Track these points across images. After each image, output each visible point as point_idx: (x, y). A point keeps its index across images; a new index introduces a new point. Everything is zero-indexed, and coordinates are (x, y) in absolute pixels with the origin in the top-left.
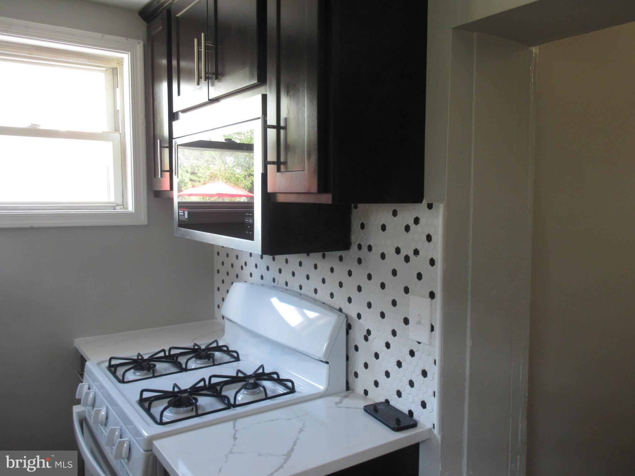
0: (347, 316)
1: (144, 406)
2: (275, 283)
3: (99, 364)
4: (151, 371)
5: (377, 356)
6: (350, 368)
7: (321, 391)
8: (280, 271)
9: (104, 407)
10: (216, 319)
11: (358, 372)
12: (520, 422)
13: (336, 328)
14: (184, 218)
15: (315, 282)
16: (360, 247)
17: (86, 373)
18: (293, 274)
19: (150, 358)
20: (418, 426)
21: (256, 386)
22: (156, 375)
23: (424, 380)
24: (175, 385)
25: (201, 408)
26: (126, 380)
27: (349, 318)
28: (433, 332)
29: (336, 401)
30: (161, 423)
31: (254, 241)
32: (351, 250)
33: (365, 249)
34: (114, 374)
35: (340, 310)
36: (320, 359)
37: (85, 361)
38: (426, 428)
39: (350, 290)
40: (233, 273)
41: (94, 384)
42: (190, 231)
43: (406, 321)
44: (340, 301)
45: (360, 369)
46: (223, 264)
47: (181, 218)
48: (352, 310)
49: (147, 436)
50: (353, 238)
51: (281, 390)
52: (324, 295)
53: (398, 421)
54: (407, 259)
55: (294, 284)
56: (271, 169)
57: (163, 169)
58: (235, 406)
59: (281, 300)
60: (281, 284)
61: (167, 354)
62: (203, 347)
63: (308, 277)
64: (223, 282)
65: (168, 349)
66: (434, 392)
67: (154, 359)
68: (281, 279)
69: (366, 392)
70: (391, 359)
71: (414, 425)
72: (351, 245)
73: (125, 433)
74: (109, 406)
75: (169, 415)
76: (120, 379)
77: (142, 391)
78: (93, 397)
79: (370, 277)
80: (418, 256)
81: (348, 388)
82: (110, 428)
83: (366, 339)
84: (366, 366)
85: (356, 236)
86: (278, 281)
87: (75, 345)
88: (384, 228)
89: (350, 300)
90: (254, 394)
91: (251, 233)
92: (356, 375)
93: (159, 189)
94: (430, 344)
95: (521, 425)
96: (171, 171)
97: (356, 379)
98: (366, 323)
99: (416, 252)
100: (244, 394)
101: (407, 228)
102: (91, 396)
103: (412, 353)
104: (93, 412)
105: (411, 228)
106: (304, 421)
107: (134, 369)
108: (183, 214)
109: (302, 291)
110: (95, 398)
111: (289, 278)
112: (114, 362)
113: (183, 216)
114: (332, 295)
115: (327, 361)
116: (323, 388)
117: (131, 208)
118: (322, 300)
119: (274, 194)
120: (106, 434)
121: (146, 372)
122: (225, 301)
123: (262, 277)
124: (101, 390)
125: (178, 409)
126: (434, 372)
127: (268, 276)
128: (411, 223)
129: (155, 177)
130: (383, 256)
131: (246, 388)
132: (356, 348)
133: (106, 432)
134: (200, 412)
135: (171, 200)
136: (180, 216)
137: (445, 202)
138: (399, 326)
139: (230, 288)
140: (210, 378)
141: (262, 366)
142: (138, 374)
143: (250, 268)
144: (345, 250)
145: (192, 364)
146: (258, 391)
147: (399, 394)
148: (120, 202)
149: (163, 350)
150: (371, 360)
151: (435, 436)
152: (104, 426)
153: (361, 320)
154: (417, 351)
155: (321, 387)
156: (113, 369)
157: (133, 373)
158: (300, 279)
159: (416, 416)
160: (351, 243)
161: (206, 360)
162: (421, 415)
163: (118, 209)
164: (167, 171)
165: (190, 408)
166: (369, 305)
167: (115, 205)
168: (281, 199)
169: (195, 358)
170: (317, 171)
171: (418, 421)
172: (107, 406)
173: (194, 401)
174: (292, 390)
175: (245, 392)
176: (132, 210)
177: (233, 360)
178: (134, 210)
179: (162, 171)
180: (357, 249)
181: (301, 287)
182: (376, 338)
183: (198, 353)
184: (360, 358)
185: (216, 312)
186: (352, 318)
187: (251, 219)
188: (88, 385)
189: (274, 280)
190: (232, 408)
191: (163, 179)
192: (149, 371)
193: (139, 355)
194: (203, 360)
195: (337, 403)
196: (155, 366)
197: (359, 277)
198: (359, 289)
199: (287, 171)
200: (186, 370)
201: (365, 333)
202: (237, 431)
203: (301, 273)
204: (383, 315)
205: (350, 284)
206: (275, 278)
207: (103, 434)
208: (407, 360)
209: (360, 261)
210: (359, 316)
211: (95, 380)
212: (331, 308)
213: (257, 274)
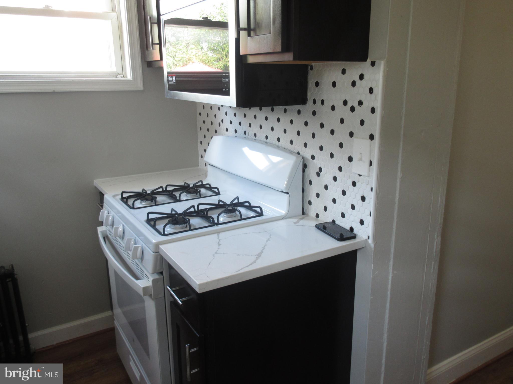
0: (303, 158)
1: (151, 224)
2: (246, 135)
3: (114, 196)
4: (154, 201)
5: (326, 187)
6: (305, 198)
7: (283, 214)
8: (250, 125)
9: (121, 225)
10: (200, 166)
11: (311, 201)
12: (436, 237)
13: (294, 168)
14: (173, 83)
15: (278, 132)
16: (314, 102)
17: (105, 203)
18: (261, 127)
19: (152, 192)
20: (357, 238)
21: (233, 211)
22: (157, 204)
23: (363, 203)
24: (173, 210)
25: (193, 226)
26: (135, 207)
27: (305, 160)
28: (371, 167)
29: (294, 222)
30: (164, 234)
31: (230, 96)
32: (307, 105)
33: (318, 103)
34: (126, 203)
35: (298, 153)
36: (282, 190)
37: (104, 195)
38: (363, 239)
39: (306, 137)
40: (212, 129)
41: (112, 211)
42: (177, 93)
43: (350, 159)
44: (298, 146)
45: (313, 198)
46: (204, 122)
47: (170, 82)
48: (307, 153)
49: (154, 242)
50: (309, 94)
51: (252, 214)
52: (285, 143)
53: (341, 235)
54: (353, 109)
55: (261, 135)
56: (243, 34)
57: (154, 42)
58: (218, 224)
59: (251, 148)
60: (251, 136)
61: (164, 189)
62: (192, 186)
63: (272, 129)
64: (205, 136)
65: (165, 186)
66: (370, 212)
67: (154, 193)
68: (251, 132)
69: (317, 216)
70: (337, 189)
71: (354, 237)
72: (307, 100)
73: (138, 242)
74: (125, 225)
75: (169, 230)
76: (131, 206)
77: (148, 214)
78: (112, 219)
79: (322, 126)
80: (362, 106)
81: (303, 213)
82: (127, 238)
83: (318, 175)
84: (318, 195)
85: (312, 93)
86: (249, 133)
87: (95, 184)
88: (334, 84)
89: (306, 145)
90: (231, 217)
91: (227, 90)
92: (310, 203)
93: (151, 60)
94: (369, 176)
95: (436, 240)
96: (160, 44)
97: (310, 206)
98: (318, 163)
99: (360, 103)
100: (224, 217)
101: (354, 84)
102: (110, 218)
103: (354, 184)
104: (113, 230)
105: (357, 84)
106: (270, 234)
107: (141, 200)
108: (171, 79)
109: (268, 141)
110: (113, 220)
111: (257, 130)
112: (125, 195)
113: (172, 81)
114: (292, 142)
115: (288, 192)
116: (285, 213)
117: (129, 76)
118: (284, 147)
119: (245, 56)
120: (124, 245)
121: (149, 202)
122: (207, 151)
123: (236, 131)
124: (118, 215)
125: (176, 226)
126: (371, 197)
127: (241, 130)
128: (357, 79)
129: (147, 50)
130: (333, 108)
131: (225, 213)
132: (310, 183)
133: (124, 243)
134: (192, 228)
135: (161, 69)
136: (169, 82)
137: (386, 59)
138: (344, 163)
139: (210, 141)
140: (198, 205)
141: (237, 198)
142: (143, 203)
143: (226, 124)
144: (302, 105)
145: (184, 196)
146: (235, 215)
147: (343, 215)
148: (120, 72)
149: (162, 187)
150: (322, 191)
151: (369, 244)
152: (121, 239)
153: (314, 160)
154: (359, 182)
155: (283, 212)
156: (125, 200)
157: (140, 203)
158: (266, 130)
159: (355, 231)
160: (308, 99)
161: (194, 194)
162: (359, 230)
163: (119, 77)
164: (157, 44)
165: (185, 225)
166: (321, 148)
167: (117, 74)
168: (251, 60)
169: (185, 193)
170: (281, 33)
171: (357, 234)
172: (122, 224)
173: (187, 220)
174: (261, 214)
175: (225, 216)
176: (130, 78)
177: (214, 194)
178: (132, 78)
179: (153, 44)
180: (312, 103)
181: (267, 137)
182: (326, 173)
183: (187, 189)
184: (313, 190)
185: (200, 160)
186: (307, 159)
187: (227, 79)
188: (107, 211)
189: (245, 133)
190: (216, 226)
191: (154, 51)
192: (152, 201)
193: (143, 190)
194: (192, 194)
195: (295, 223)
196: (156, 198)
197: (314, 127)
198: (314, 136)
199: (256, 35)
200: (179, 201)
201: (318, 170)
202: (221, 240)
203: (267, 126)
204: (332, 156)
205: (306, 133)
206: (246, 131)
207: (121, 245)
208: (350, 190)
209: (314, 113)
210: (313, 157)
211: (112, 207)
212: (291, 152)
213: (231, 129)
